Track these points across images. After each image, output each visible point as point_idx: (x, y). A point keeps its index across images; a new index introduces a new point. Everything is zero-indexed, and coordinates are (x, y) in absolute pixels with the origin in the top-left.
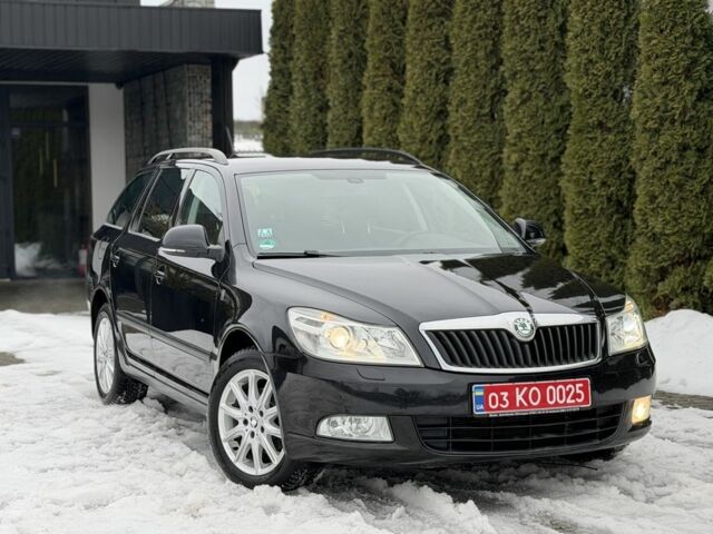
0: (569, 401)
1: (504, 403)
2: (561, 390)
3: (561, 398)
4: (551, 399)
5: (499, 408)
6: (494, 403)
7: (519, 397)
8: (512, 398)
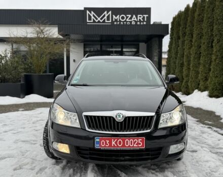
0: (135, 145)
1: (107, 144)
2: (131, 141)
3: (131, 144)
4: (127, 144)
5: (105, 146)
6: (103, 144)
7: (113, 143)
8: (110, 143)
